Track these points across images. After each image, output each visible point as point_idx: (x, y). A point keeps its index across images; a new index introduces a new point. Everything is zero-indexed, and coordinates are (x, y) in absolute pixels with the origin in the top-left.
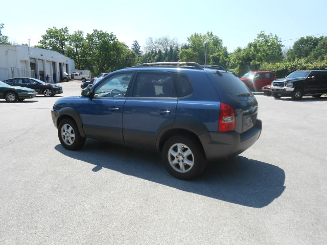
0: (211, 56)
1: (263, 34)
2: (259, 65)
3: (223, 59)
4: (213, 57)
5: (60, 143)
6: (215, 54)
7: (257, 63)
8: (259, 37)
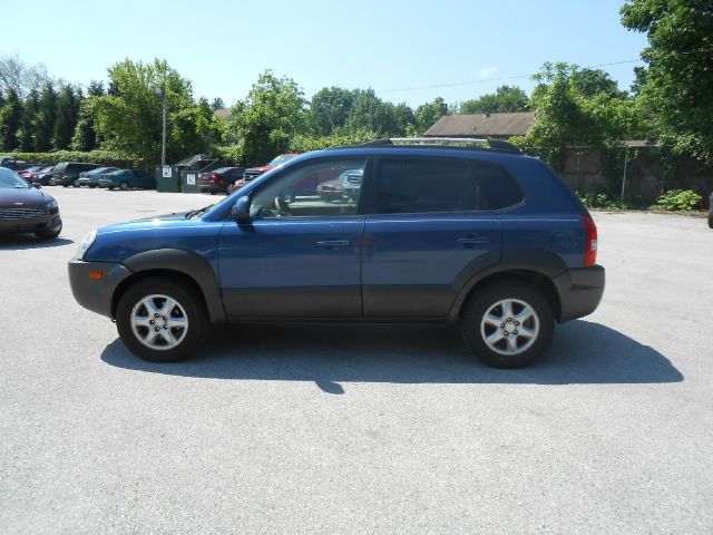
0: (174, 116)
1: (269, 77)
2: (287, 140)
3: (203, 125)
4: (178, 118)
5: (118, 336)
6: (183, 113)
7: (283, 135)
8: (261, 81)
